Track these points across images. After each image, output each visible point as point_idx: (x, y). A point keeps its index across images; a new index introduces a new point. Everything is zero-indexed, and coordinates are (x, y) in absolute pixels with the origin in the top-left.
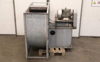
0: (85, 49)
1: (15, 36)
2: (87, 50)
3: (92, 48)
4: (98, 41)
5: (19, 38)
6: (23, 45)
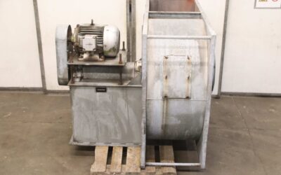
0: (234, 131)
1: (42, 92)
2: (240, 132)
3: (255, 128)
4: (273, 108)
5: (51, 97)
6: (61, 118)
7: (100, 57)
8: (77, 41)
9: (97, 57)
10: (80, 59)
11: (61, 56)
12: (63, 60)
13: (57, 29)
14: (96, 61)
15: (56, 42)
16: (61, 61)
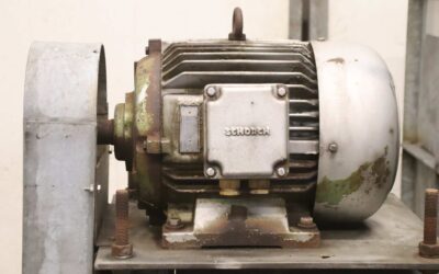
7: (294, 223)
8: (159, 128)
9: (275, 217)
10: (172, 237)
11: (50, 220)
12: (62, 245)
13: (32, 62)
14: (273, 243)
15: (29, 136)
16: (52, 253)
